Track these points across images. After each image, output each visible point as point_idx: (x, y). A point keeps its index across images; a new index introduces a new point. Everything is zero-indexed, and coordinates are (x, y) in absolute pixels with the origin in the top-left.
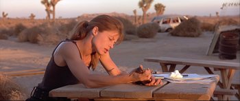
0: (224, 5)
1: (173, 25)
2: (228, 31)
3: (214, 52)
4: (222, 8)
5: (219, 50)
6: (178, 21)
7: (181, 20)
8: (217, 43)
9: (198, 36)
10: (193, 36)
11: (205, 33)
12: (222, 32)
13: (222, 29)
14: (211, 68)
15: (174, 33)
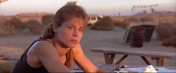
0: (134, 7)
1: (92, 22)
2: (136, 27)
3: (127, 42)
4: (132, 9)
5: (130, 41)
6: (95, 19)
7: (98, 18)
8: (129, 35)
9: (111, 30)
10: (107, 30)
11: (116, 28)
12: (132, 28)
13: (132, 24)
14: (146, 57)
15: (94, 28)
